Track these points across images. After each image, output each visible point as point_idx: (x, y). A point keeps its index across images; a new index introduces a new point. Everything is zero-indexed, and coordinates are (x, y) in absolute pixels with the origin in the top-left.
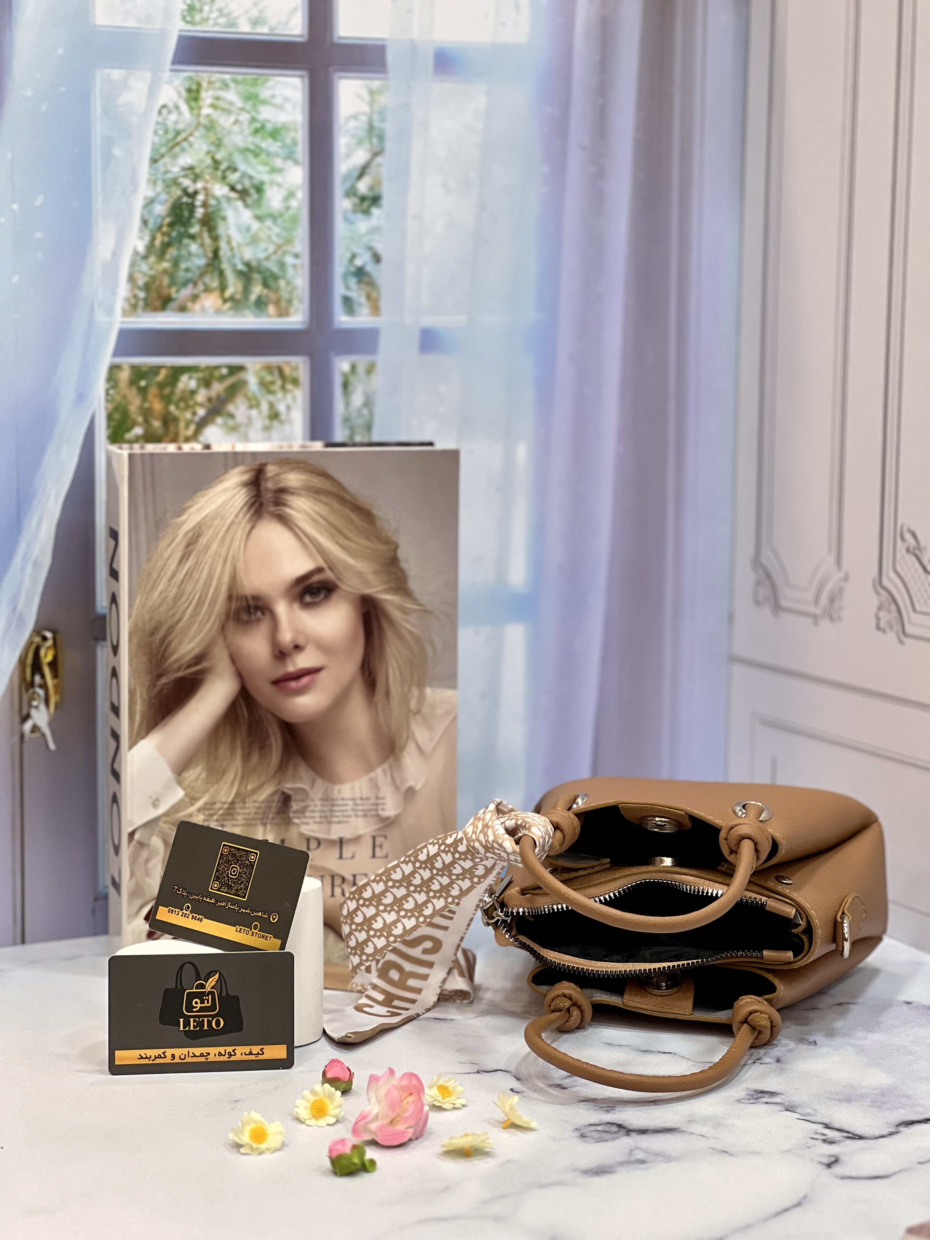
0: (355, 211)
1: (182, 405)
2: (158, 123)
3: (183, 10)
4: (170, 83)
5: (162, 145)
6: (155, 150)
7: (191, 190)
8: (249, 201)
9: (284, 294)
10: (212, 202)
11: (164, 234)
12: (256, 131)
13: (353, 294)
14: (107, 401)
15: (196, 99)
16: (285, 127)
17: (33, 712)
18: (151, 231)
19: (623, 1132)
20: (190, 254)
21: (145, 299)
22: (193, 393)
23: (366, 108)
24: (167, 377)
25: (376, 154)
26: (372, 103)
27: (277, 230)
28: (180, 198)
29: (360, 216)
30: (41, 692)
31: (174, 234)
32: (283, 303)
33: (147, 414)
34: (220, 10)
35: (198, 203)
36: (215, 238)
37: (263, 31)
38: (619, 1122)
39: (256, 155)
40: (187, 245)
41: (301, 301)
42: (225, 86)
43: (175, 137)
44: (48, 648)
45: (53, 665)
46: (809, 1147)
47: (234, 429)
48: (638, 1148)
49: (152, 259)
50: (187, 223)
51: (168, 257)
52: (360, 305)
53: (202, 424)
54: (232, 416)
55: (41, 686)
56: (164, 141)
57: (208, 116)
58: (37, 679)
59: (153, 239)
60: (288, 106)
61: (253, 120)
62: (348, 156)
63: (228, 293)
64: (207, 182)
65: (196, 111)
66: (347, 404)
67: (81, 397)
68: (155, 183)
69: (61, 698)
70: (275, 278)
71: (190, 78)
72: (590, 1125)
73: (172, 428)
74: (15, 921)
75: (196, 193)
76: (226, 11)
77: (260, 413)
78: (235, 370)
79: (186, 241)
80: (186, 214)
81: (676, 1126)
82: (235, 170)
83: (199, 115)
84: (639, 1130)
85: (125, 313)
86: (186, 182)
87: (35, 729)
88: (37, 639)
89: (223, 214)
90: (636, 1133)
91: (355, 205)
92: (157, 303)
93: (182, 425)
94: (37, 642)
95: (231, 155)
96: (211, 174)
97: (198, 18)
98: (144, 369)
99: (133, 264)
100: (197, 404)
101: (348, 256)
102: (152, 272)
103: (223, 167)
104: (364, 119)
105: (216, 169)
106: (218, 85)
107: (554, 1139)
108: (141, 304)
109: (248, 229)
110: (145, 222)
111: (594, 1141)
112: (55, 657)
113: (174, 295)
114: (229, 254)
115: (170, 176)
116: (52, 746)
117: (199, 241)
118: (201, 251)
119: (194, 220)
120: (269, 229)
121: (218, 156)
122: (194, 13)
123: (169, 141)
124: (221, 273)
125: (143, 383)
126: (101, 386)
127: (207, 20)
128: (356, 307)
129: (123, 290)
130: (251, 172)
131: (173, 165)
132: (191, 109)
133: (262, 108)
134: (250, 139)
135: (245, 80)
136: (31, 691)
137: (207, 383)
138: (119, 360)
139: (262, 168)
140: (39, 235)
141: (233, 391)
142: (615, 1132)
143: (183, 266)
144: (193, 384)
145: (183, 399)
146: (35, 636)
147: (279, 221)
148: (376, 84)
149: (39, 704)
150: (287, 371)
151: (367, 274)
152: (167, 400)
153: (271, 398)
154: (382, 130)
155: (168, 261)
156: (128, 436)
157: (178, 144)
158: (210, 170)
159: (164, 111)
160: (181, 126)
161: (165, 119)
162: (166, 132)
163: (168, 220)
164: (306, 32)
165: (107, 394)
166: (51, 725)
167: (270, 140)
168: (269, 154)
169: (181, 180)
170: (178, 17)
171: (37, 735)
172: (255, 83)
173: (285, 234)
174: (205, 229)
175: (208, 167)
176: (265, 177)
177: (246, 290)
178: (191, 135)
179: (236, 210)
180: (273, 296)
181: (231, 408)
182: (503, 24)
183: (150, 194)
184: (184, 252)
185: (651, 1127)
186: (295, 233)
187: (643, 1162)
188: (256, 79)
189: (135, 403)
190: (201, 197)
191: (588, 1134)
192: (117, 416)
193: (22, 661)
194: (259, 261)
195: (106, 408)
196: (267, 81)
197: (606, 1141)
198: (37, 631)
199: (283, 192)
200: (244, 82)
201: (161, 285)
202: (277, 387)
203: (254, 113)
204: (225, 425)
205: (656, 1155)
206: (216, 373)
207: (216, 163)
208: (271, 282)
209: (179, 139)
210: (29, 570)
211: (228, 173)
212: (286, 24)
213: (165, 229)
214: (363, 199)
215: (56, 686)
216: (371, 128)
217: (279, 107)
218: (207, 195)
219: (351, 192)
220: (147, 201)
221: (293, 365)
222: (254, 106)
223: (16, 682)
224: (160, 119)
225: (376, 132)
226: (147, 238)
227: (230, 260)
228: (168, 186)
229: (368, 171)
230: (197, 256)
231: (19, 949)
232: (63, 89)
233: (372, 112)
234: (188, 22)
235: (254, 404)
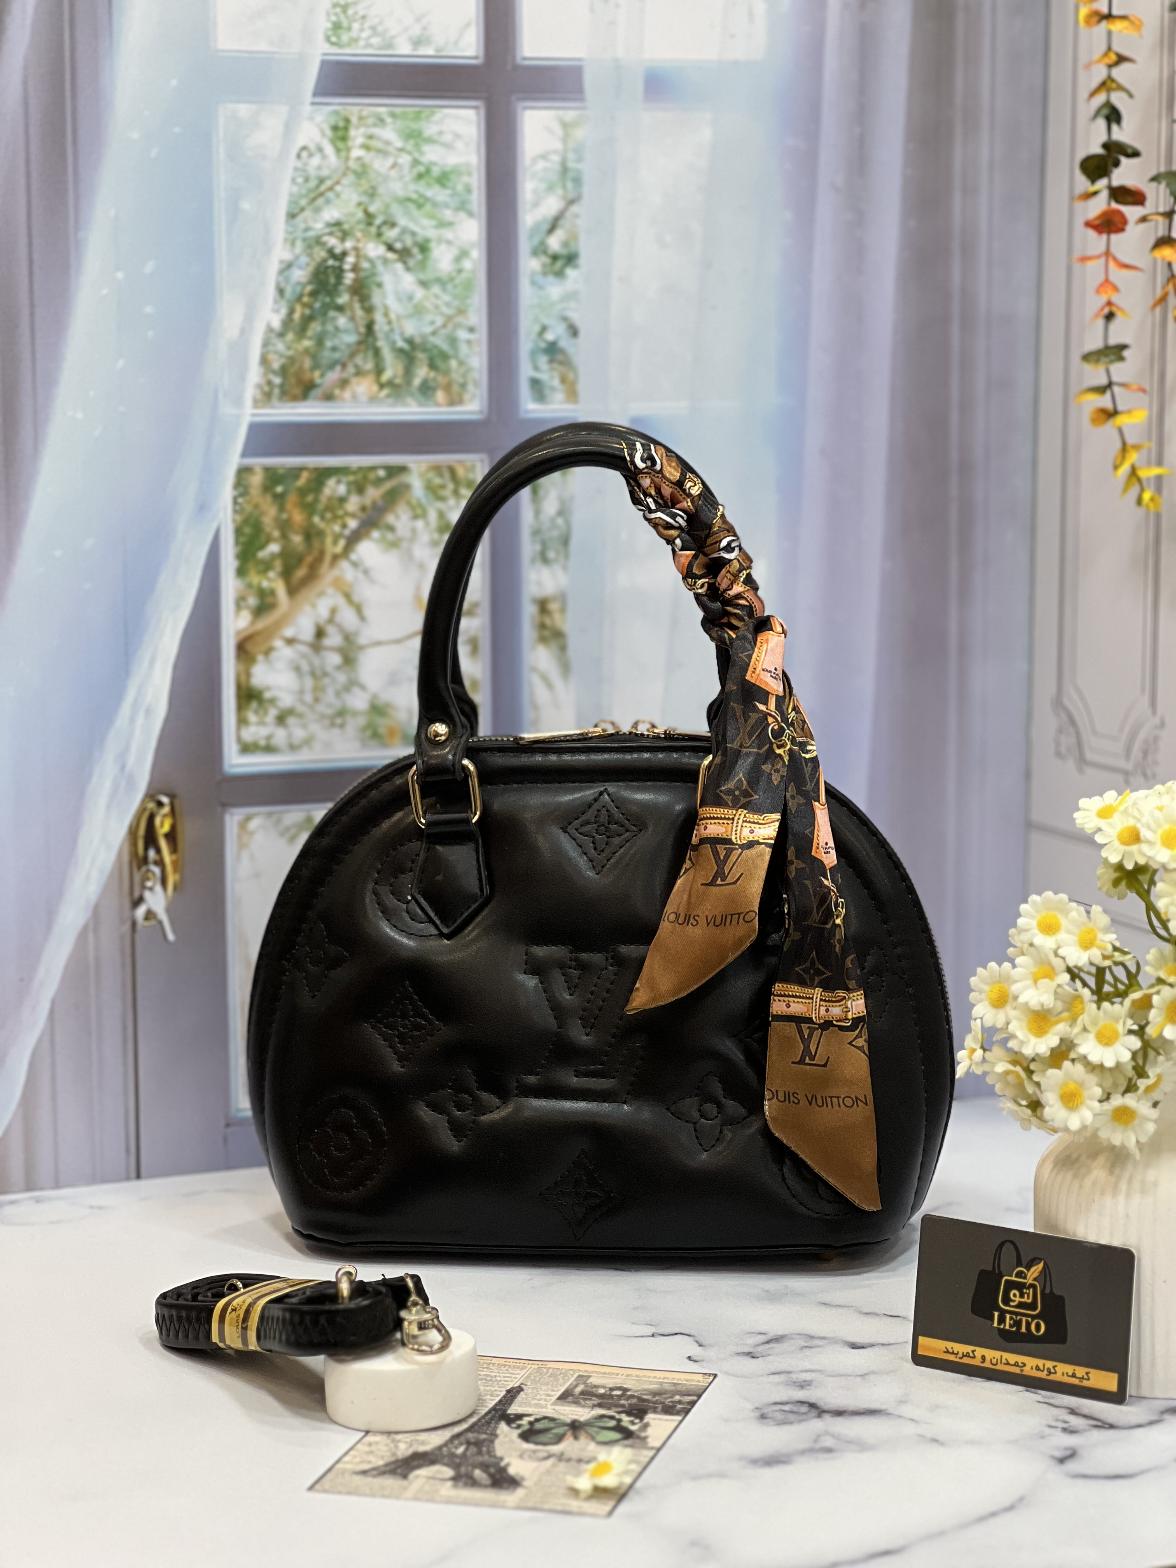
0: (545, 274)
1: (329, 515)
2: (296, 169)
3: (327, 29)
4: (311, 118)
5: (301, 196)
6: (293, 202)
7: (338, 251)
8: (411, 262)
9: (456, 377)
10: (365, 265)
11: (304, 305)
12: (420, 176)
13: (543, 376)
14: (235, 512)
15: (344, 139)
16: (456, 171)
17: (147, 895)
18: (289, 301)
19: (814, 1413)
20: (337, 329)
21: (282, 386)
22: (342, 500)
23: (559, 146)
24: (309, 481)
25: (571, 202)
26: (565, 139)
27: (447, 298)
28: (325, 260)
29: (551, 278)
30: (156, 870)
31: (317, 305)
32: (455, 388)
33: (285, 527)
34: (373, 28)
35: (347, 267)
36: (369, 310)
37: (427, 53)
38: (813, 1401)
39: (420, 206)
40: (334, 319)
41: (476, 384)
42: (381, 121)
43: (318, 186)
44: (165, 816)
45: (171, 837)
46: (1043, 1437)
47: (394, 544)
48: (827, 1433)
49: (290, 336)
50: (333, 292)
51: (310, 333)
52: (553, 389)
53: (354, 539)
54: (391, 528)
55: (156, 863)
56: (304, 191)
57: (359, 159)
58: (152, 854)
59: (291, 312)
60: (460, 145)
61: (416, 162)
62: (536, 204)
63: (386, 376)
64: (358, 240)
65: (343, 154)
66: (537, 512)
67: (203, 508)
68: (293, 244)
69: (182, 878)
70: (445, 357)
71: (336, 113)
72: (776, 1403)
73: (316, 544)
74: (128, 1151)
75: (344, 254)
76: (380, 29)
77: (427, 524)
78: (394, 471)
79: (332, 313)
80: (332, 280)
81: (883, 1407)
82: (393, 225)
83: (347, 159)
84: (835, 1411)
85: (256, 403)
86: (332, 241)
87: (150, 915)
88: (151, 805)
89: (378, 279)
90: (830, 1414)
91: (544, 266)
92: (297, 391)
93: (329, 540)
94: (151, 809)
95: (387, 206)
96: (362, 231)
97: (345, 38)
98: (281, 471)
99: (266, 344)
100: (347, 514)
101: (537, 328)
102: (290, 353)
103: (378, 221)
104: (556, 158)
105: (370, 224)
106: (371, 121)
107: (727, 1420)
108: (276, 391)
109: (410, 298)
110: (281, 292)
111: (774, 1423)
112: (173, 828)
113: (318, 381)
114: (386, 328)
115: (311, 234)
116: (171, 936)
117: (348, 313)
118: (351, 326)
119: (342, 288)
120: (436, 296)
121: (372, 209)
122: (340, 31)
123: (310, 191)
124: (377, 352)
125: (279, 489)
126: (227, 492)
127: (356, 40)
128: (547, 392)
129: (254, 375)
130: (412, 227)
131: (315, 221)
132: (338, 150)
133: (426, 148)
134: (412, 187)
135: (405, 113)
136: (144, 869)
137: (360, 488)
138: (249, 461)
139: (426, 222)
140: (149, 309)
141: (393, 497)
142: (805, 1413)
143: (329, 344)
144: (342, 489)
145: (329, 508)
146: (149, 802)
147: (450, 287)
148: (570, 115)
149: (155, 884)
150: (461, 472)
151: (562, 351)
152: (310, 509)
153: (440, 505)
154: (579, 171)
155: (310, 338)
156: (262, 554)
157: (321, 194)
158: (362, 226)
159: (304, 154)
160: (325, 173)
161: (305, 164)
162: (307, 180)
163: (309, 288)
164: (481, 53)
165: (235, 502)
166: (168, 910)
167: (437, 188)
168: (435, 204)
169: (326, 239)
170: (320, 37)
171: (152, 923)
172: (417, 117)
173: (456, 303)
174: (356, 298)
175: (359, 222)
176: (431, 233)
177: (408, 373)
178: (338, 183)
179: (395, 274)
180: (441, 379)
181: (390, 518)
182: (733, 36)
183: (287, 256)
184: (330, 327)
185: (851, 1408)
186: (469, 301)
187: (829, 1450)
188: (420, 112)
189: (270, 514)
190: (350, 259)
191: (770, 1415)
192: (247, 530)
193: (132, 832)
194: (424, 337)
195: (234, 520)
196: (433, 114)
197: (791, 1423)
198: (151, 795)
199: (455, 251)
200: (404, 116)
201: (301, 369)
202: (448, 492)
203: (416, 155)
204: (383, 540)
205: (850, 1442)
206: (372, 476)
207: (369, 217)
208: (439, 362)
209: (323, 188)
210: (140, 720)
211: (385, 229)
212: (456, 43)
213: (306, 299)
214: (555, 258)
215: (175, 864)
216: (565, 170)
217: (448, 146)
218: (358, 257)
219: (540, 250)
220: (283, 266)
221: (469, 464)
222: (417, 145)
223: (126, 858)
224: (299, 165)
225: (571, 175)
226: (284, 311)
227: (387, 336)
228: (310, 247)
229: (561, 222)
230: (346, 331)
231: (134, 1184)
232: (177, 130)
233: (566, 150)
234: (333, 44)
235: (418, 513)
